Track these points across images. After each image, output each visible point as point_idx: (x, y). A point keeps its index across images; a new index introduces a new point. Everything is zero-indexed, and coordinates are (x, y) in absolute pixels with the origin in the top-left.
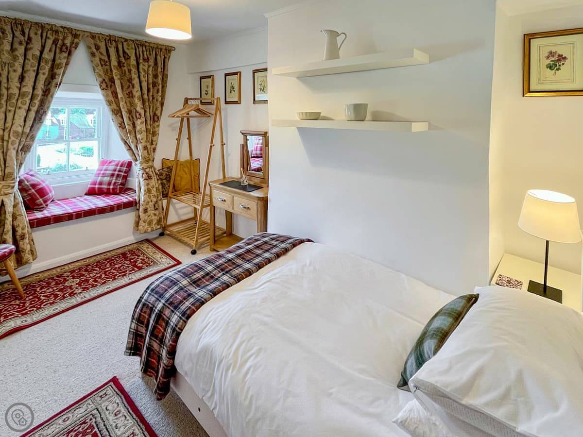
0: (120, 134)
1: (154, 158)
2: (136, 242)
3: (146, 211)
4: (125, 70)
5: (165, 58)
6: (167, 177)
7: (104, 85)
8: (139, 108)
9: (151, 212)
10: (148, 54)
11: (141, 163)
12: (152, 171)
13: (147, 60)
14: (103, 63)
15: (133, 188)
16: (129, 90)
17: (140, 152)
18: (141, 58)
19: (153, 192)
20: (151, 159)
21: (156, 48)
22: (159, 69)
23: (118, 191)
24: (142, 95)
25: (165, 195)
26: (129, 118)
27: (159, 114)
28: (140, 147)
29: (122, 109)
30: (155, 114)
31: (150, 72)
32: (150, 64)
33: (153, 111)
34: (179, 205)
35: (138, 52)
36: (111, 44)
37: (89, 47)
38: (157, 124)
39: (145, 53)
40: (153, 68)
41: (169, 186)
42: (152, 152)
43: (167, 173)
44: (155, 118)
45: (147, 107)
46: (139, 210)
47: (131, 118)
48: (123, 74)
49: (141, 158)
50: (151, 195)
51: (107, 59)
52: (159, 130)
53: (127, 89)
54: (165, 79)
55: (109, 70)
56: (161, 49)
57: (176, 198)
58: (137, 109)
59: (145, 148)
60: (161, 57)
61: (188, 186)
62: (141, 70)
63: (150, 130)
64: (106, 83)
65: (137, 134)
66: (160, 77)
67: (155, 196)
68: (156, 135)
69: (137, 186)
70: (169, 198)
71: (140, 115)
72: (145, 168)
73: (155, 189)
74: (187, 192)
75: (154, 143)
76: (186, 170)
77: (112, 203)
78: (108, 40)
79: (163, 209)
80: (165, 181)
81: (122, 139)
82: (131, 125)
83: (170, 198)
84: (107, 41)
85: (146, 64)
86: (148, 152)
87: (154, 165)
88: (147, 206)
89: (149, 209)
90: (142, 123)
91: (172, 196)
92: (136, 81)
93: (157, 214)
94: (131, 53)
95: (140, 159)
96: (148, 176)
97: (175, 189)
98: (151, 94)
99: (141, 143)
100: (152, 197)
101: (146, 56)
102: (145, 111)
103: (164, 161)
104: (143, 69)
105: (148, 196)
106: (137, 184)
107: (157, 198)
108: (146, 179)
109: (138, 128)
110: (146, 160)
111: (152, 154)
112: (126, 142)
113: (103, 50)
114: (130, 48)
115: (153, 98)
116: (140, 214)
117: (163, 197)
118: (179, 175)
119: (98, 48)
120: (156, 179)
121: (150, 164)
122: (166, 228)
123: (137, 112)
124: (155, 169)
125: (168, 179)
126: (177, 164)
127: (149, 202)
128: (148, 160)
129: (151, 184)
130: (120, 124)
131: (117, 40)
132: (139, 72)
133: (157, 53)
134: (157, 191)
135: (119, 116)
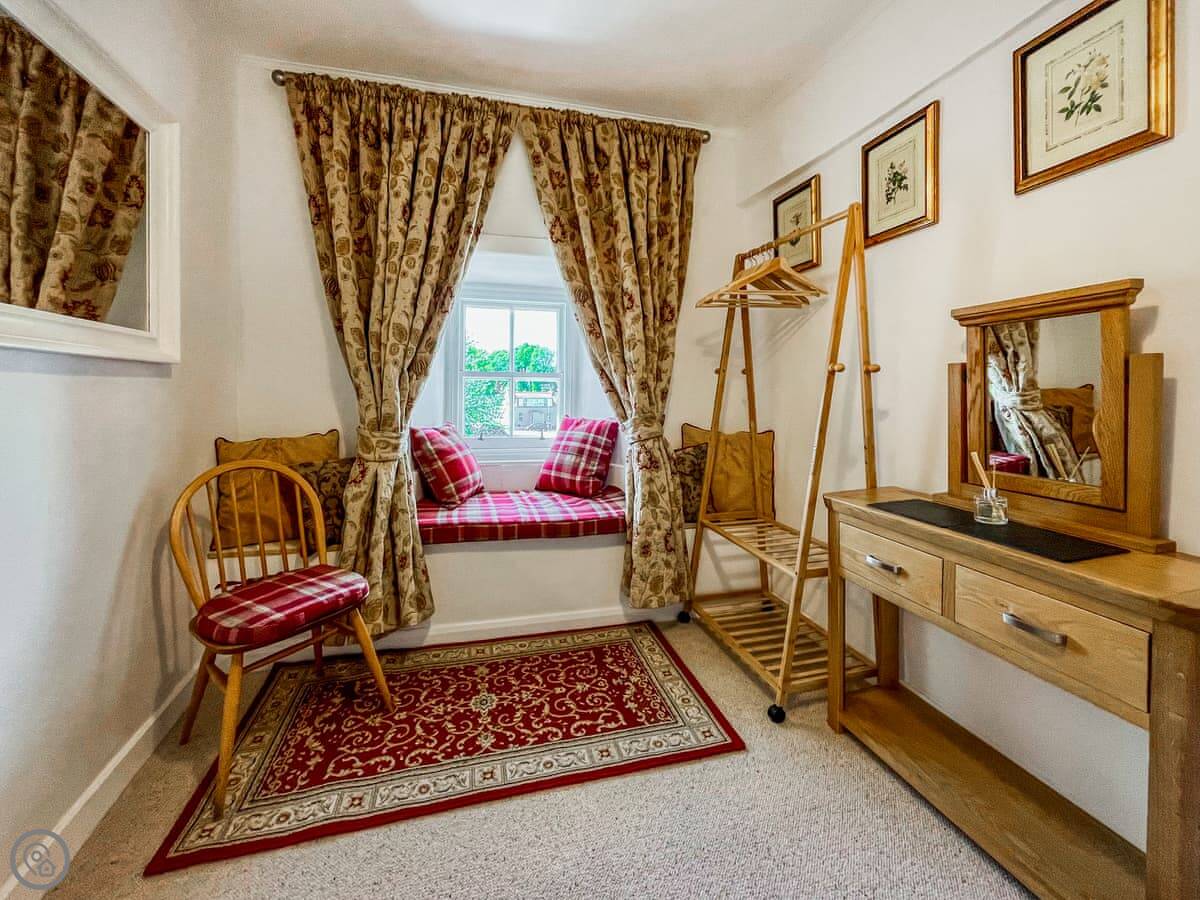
0: (591, 350)
1: (664, 416)
2: (625, 622)
3: (645, 549)
4: (600, 195)
5: (686, 161)
6: (694, 470)
7: (558, 232)
8: (629, 284)
9: (658, 556)
10: (647, 151)
11: (636, 427)
12: (660, 449)
13: (645, 166)
14: (556, 182)
15: (619, 487)
16: (608, 244)
17: (633, 397)
18: (633, 158)
19: (662, 503)
20: (658, 416)
21: (665, 138)
22: (674, 188)
23: (591, 491)
24: (636, 249)
25: (691, 518)
26: (609, 310)
27: (674, 303)
28: (633, 382)
29: (594, 288)
30: (665, 303)
31: (653, 195)
32: (653, 174)
33: (659, 296)
34: (724, 549)
35: (625, 149)
36: (571, 132)
37: (529, 145)
38: (670, 328)
39: (642, 148)
40: (659, 185)
41: (699, 495)
42: (659, 399)
43: (695, 460)
44: (666, 314)
45: (648, 280)
46: (631, 544)
47: (612, 311)
48: (596, 205)
49: (634, 410)
50: (658, 510)
51: (563, 171)
52: (674, 345)
53: (604, 242)
54: (687, 216)
55: (568, 198)
56: (677, 139)
57: (717, 529)
58: (625, 286)
59: (644, 386)
60: (676, 156)
61: (745, 502)
62: (633, 189)
63: (654, 341)
64: (562, 226)
65: (626, 350)
66: (675, 207)
67: (666, 513)
68: (668, 356)
69: (626, 482)
70: (699, 527)
71: (631, 299)
72: (643, 437)
73: (666, 496)
74: (744, 519)
75: (663, 375)
76: (741, 458)
77: (575, 516)
78: (565, 124)
79: (686, 553)
80: (689, 480)
81: (597, 365)
82: (613, 327)
83: (703, 526)
84: (563, 127)
85: (644, 175)
86: (650, 398)
87: (665, 435)
88: (649, 539)
89: (654, 547)
90: (635, 320)
91: (706, 522)
92: (622, 216)
93: (673, 562)
94: (612, 148)
95: (631, 413)
96: (650, 459)
97: (714, 506)
98: (655, 249)
99: (635, 372)
100: (660, 515)
101: (643, 157)
102: (643, 293)
103: (685, 429)
104: (636, 185)
105: (652, 511)
106: (626, 477)
107: (673, 520)
108: (645, 467)
109: (627, 333)
110: (646, 419)
111: (660, 403)
112: (603, 370)
113: (556, 150)
114: (608, 137)
115: (661, 264)
116: (634, 556)
117: (686, 521)
118: (722, 471)
119: (545, 144)
120: (669, 472)
121: (655, 428)
122: (694, 605)
123: (624, 292)
124: (666, 445)
125: (696, 475)
126: (718, 440)
127: (653, 528)
128: (651, 417)
129: (658, 482)
130: (590, 325)
131: (582, 122)
132: (628, 194)
133: (669, 148)
134: (670, 501)
135: (590, 306)
